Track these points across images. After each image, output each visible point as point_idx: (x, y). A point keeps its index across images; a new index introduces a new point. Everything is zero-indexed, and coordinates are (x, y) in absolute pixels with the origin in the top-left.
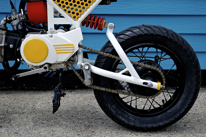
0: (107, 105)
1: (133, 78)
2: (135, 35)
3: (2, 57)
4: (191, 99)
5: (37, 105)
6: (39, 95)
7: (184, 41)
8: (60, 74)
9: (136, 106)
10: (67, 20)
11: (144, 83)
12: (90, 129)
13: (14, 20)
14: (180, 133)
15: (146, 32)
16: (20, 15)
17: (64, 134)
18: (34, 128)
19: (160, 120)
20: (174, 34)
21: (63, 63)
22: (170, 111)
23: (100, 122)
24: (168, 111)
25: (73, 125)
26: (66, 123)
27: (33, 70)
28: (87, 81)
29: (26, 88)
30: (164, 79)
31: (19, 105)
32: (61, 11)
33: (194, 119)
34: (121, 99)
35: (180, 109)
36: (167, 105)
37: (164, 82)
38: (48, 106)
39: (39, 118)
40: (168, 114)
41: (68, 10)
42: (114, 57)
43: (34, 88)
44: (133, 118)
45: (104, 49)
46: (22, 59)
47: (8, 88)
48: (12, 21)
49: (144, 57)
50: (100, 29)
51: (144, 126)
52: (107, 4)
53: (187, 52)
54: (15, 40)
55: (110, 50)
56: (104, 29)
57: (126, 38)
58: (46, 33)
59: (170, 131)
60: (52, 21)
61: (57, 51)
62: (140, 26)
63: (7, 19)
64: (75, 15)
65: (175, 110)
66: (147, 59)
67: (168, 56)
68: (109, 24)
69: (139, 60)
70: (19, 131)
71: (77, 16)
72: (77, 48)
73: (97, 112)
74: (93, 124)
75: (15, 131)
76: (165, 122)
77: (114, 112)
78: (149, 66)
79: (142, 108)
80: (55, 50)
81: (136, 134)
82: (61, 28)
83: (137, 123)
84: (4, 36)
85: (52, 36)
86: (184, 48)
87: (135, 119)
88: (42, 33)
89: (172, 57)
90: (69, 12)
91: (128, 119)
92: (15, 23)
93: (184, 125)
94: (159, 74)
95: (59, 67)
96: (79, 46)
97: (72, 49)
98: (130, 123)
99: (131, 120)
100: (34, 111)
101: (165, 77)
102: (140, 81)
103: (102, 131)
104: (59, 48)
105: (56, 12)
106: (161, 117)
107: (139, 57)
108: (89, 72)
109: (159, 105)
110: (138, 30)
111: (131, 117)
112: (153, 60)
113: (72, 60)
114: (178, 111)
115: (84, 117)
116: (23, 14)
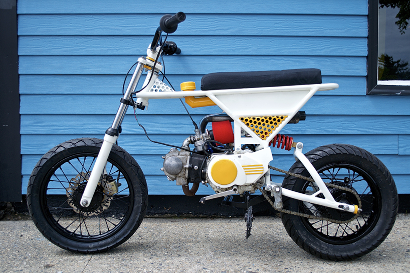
0: (298, 231)
1: (329, 201)
2: (326, 154)
3: (185, 179)
4: (389, 224)
5: (210, 234)
6: (207, 223)
7: (378, 161)
8: (248, 197)
9: (328, 233)
10: (254, 139)
11: (340, 206)
12: (277, 258)
13: (198, 140)
14: (378, 262)
15: (338, 152)
16: (204, 135)
17: (250, 263)
18: (215, 257)
19: (355, 247)
20: (367, 153)
21: (251, 185)
22: (365, 238)
23: (285, 251)
24: (363, 238)
25: (256, 254)
26: (248, 252)
27: (219, 193)
28: (278, 205)
29: (192, 216)
30: (360, 202)
31: (189, 233)
32: (248, 130)
33: (388, 248)
34: (311, 225)
35: (378, 235)
36: (362, 231)
37: (360, 205)
38: (222, 234)
39: (217, 247)
40: (364, 241)
41: (256, 129)
42: (305, 178)
43: (201, 216)
44: (326, 245)
45: (292, 169)
46: (206, 181)
47: (172, 215)
48: (196, 141)
49: (334, 179)
50: (288, 149)
51: (338, 254)
52: (295, 123)
53: (383, 173)
54: (199, 161)
55: (301, 170)
56: (292, 149)
57: (317, 157)
58: (233, 154)
59: (366, 260)
60: (239, 141)
61: (245, 172)
62: (331, 145)
63: (191, 140)
64: (264, 134)
65: (372, 236)
66: (337, 181)
67: (361, 178)
68: (298, 144)
69: (331, 181)
70: (200, 260)
71: (265, 136)
72: (266, 169)
73: (278, 241)
74: (278, 253)
75: (196, 260)
76: (361, 250)
77: (305, 239)
78: (343, 188)
79: (334, 235)
80: (244, 171)
81: (329, 263)
82: (247, 149)
83: (330, 251)
84: (189, 157)
85: (240, 157)
86: (379, 168)
87: (328, 247)
88: (228, 154)
89: (366, 178)
90: (257, 132)
91: (320, 247)
92: (199, 143)
93: (380, 255)
94: (354, 196)
95: (247, 189)
96: (269, 167)
97: (262, 169)
98: (323, 252)
99: (323, 247)
100: (208, 240)
101: (361, 200)
102: (335, 204)
103: (291, 261)
104: (248, 170)
105: (242, 131)
106: (357, 244)
107: (330, 179)
108: (280, 194)
109: (353, 231)
110: (329, 149)
111: (324, 245)
112: (343, 181)
113: (260, 182)
114: (375, 237)
115: (266, 246)
116: (207, 134)
